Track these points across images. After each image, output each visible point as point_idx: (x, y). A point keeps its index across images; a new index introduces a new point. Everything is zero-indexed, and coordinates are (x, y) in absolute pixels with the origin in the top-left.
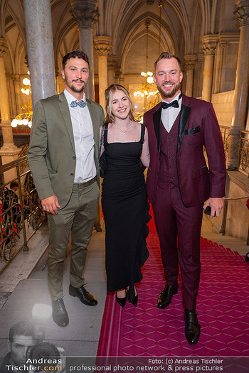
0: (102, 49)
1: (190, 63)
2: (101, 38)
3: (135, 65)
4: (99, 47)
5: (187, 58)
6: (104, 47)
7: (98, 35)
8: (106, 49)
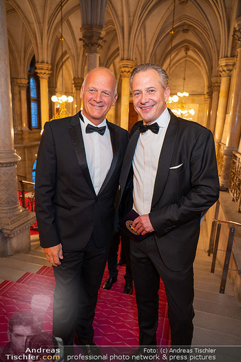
0: (125, 72)
1: (216, 85)
2: (125, 62)
3: (175, 86)
4: (123, 69)
5: (214, 80)
6: (127, 69)
7: (122, 59)
8: (129, 72)
